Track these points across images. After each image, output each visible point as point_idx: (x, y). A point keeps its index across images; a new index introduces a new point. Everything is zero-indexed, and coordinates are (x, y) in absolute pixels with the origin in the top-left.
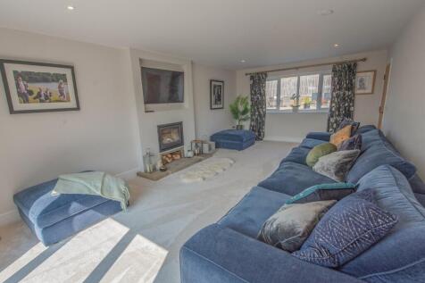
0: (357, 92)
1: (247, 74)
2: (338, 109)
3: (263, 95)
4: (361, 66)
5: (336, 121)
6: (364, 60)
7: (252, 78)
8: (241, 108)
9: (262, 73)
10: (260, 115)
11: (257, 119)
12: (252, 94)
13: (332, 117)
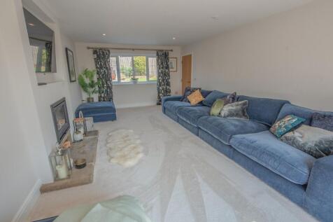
0: (170, 70)
1: (89, 48)
2: (163, 80)
3: (108, 69)
4: (171, 55)
5: (163, 89)
6: (172, 51)
7: (95, 52)
8: (87, 81)
9: (105, 49)
10: (108, 87)
11: (106, 91)
12: (97, 68)
13: (160, 86)
